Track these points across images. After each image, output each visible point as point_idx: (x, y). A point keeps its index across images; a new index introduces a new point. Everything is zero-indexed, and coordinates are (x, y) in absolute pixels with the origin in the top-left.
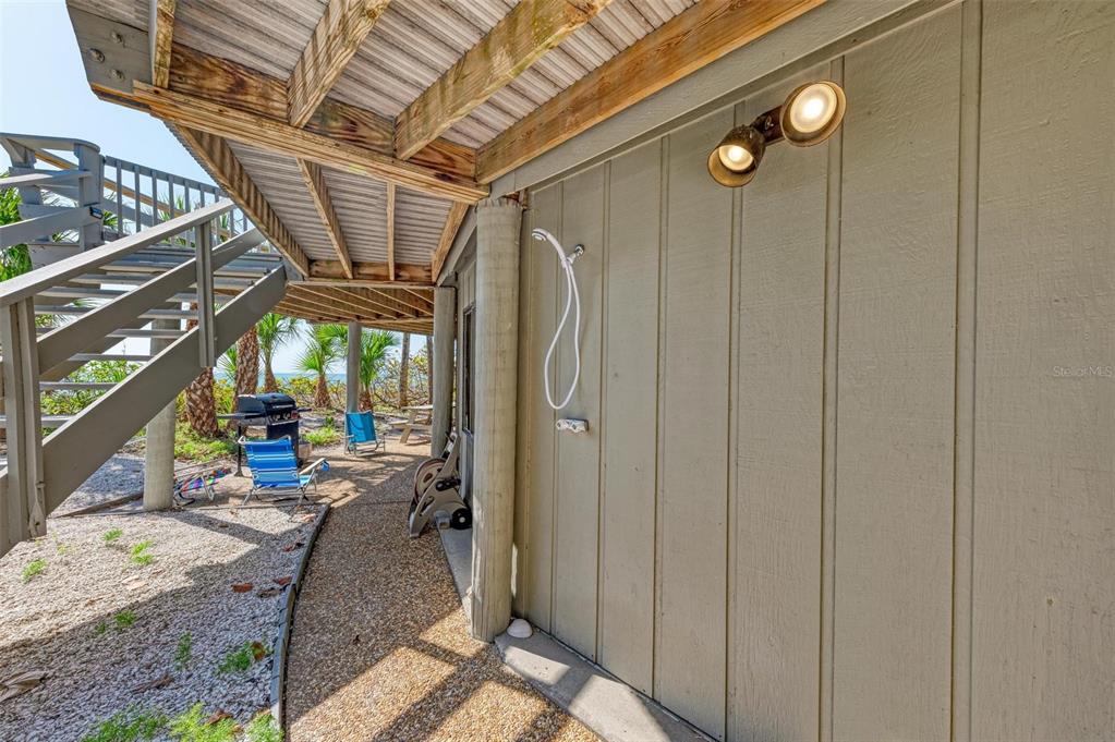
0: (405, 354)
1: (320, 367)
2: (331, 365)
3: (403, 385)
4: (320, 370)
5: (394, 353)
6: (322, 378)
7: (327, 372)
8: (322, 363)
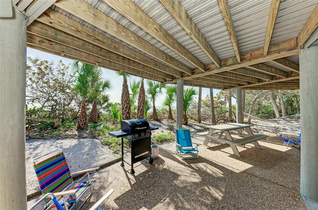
0: (200, 98)
1: (169, 105)
2: (173, 104)
4: (169, 106)
5: (195, 98)
6: (170, 109)
7: (172, 106)
8: (170, 103)
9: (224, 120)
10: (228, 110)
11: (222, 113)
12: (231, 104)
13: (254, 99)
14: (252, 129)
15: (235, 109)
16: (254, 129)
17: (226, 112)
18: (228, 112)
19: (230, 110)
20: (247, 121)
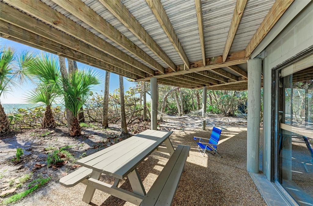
3: (105, 110)
9: (140, 120)
10: (143, 108)
11: (137, 112)
12: (146, 101)
13: (165, 96)
14: (165, 128)
15: (149, 106)
16: (166, 127)
17: (141, 110)
18: (143, 110)
19: (145, 108)
20: (160, 119)
